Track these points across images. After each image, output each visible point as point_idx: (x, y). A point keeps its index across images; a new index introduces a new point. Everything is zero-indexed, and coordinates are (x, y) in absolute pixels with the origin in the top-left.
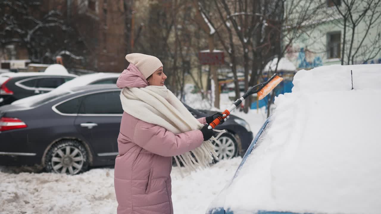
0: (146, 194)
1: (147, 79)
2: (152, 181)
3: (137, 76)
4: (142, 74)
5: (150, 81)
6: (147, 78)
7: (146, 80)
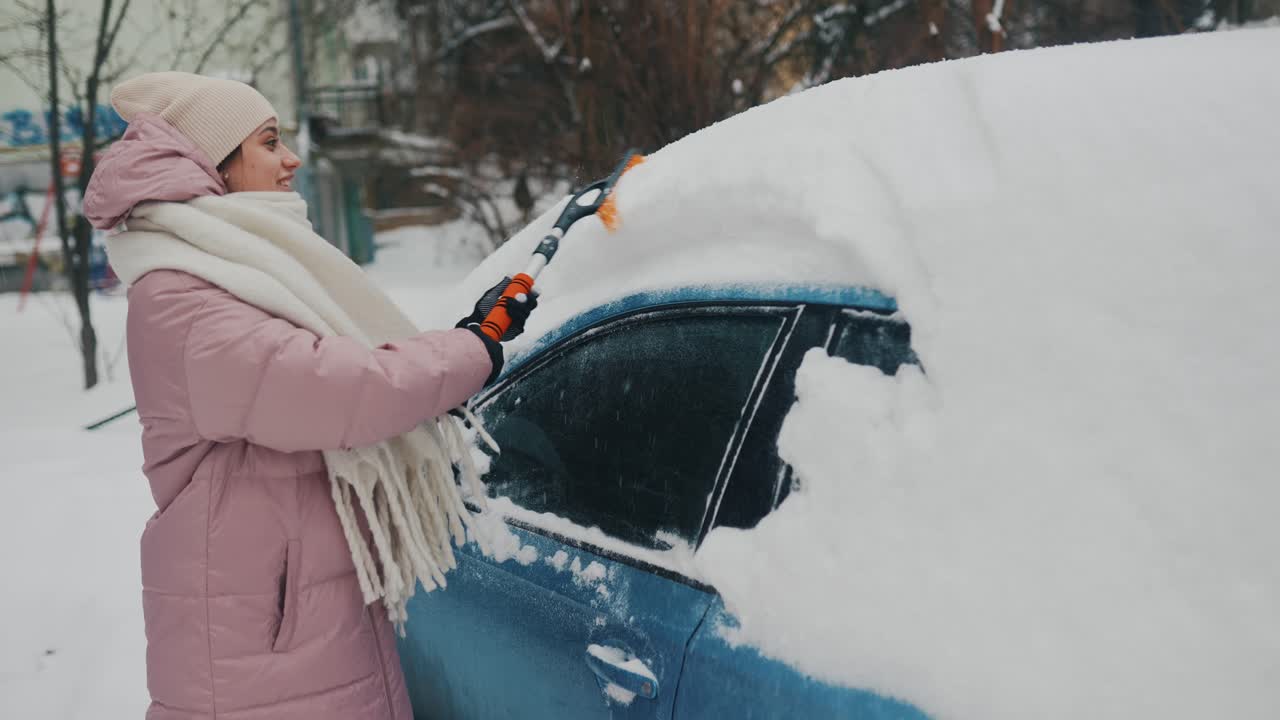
0: (277, 652)
1: (221, 168)
2: (302, 599)
3: (178, 154)
4: (197, 147)
5: (233, 174)
6: (218, 160)
7: (216, 171)
